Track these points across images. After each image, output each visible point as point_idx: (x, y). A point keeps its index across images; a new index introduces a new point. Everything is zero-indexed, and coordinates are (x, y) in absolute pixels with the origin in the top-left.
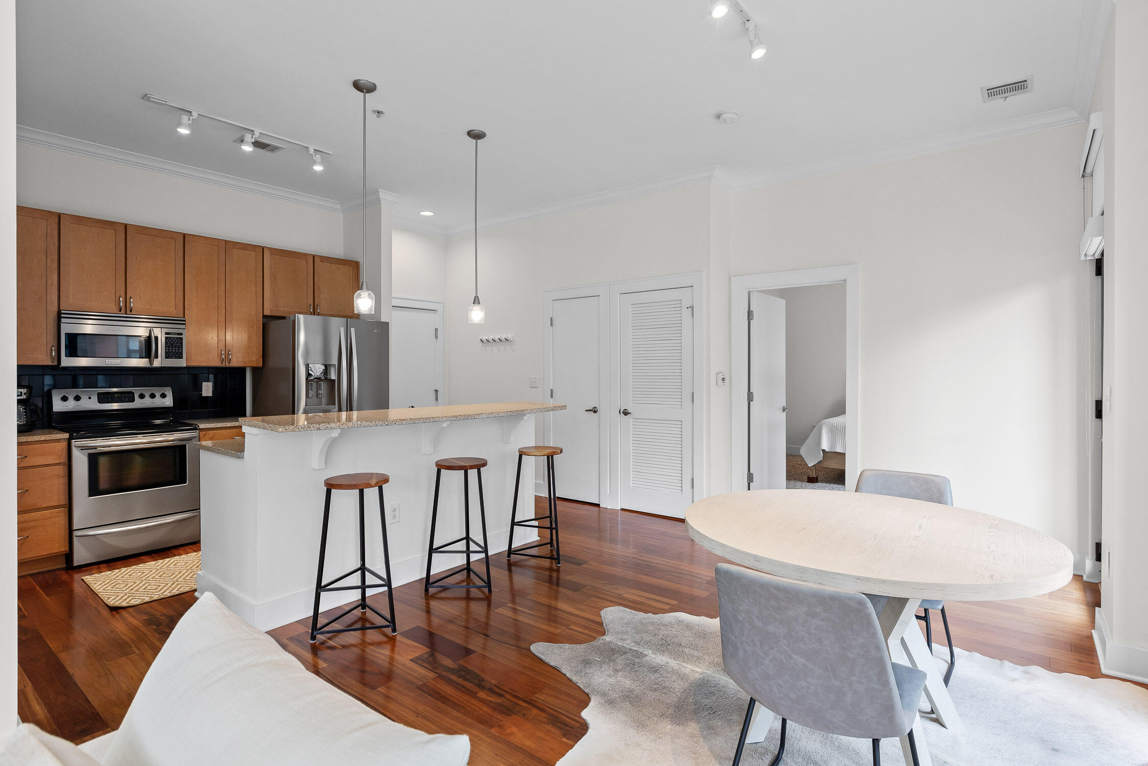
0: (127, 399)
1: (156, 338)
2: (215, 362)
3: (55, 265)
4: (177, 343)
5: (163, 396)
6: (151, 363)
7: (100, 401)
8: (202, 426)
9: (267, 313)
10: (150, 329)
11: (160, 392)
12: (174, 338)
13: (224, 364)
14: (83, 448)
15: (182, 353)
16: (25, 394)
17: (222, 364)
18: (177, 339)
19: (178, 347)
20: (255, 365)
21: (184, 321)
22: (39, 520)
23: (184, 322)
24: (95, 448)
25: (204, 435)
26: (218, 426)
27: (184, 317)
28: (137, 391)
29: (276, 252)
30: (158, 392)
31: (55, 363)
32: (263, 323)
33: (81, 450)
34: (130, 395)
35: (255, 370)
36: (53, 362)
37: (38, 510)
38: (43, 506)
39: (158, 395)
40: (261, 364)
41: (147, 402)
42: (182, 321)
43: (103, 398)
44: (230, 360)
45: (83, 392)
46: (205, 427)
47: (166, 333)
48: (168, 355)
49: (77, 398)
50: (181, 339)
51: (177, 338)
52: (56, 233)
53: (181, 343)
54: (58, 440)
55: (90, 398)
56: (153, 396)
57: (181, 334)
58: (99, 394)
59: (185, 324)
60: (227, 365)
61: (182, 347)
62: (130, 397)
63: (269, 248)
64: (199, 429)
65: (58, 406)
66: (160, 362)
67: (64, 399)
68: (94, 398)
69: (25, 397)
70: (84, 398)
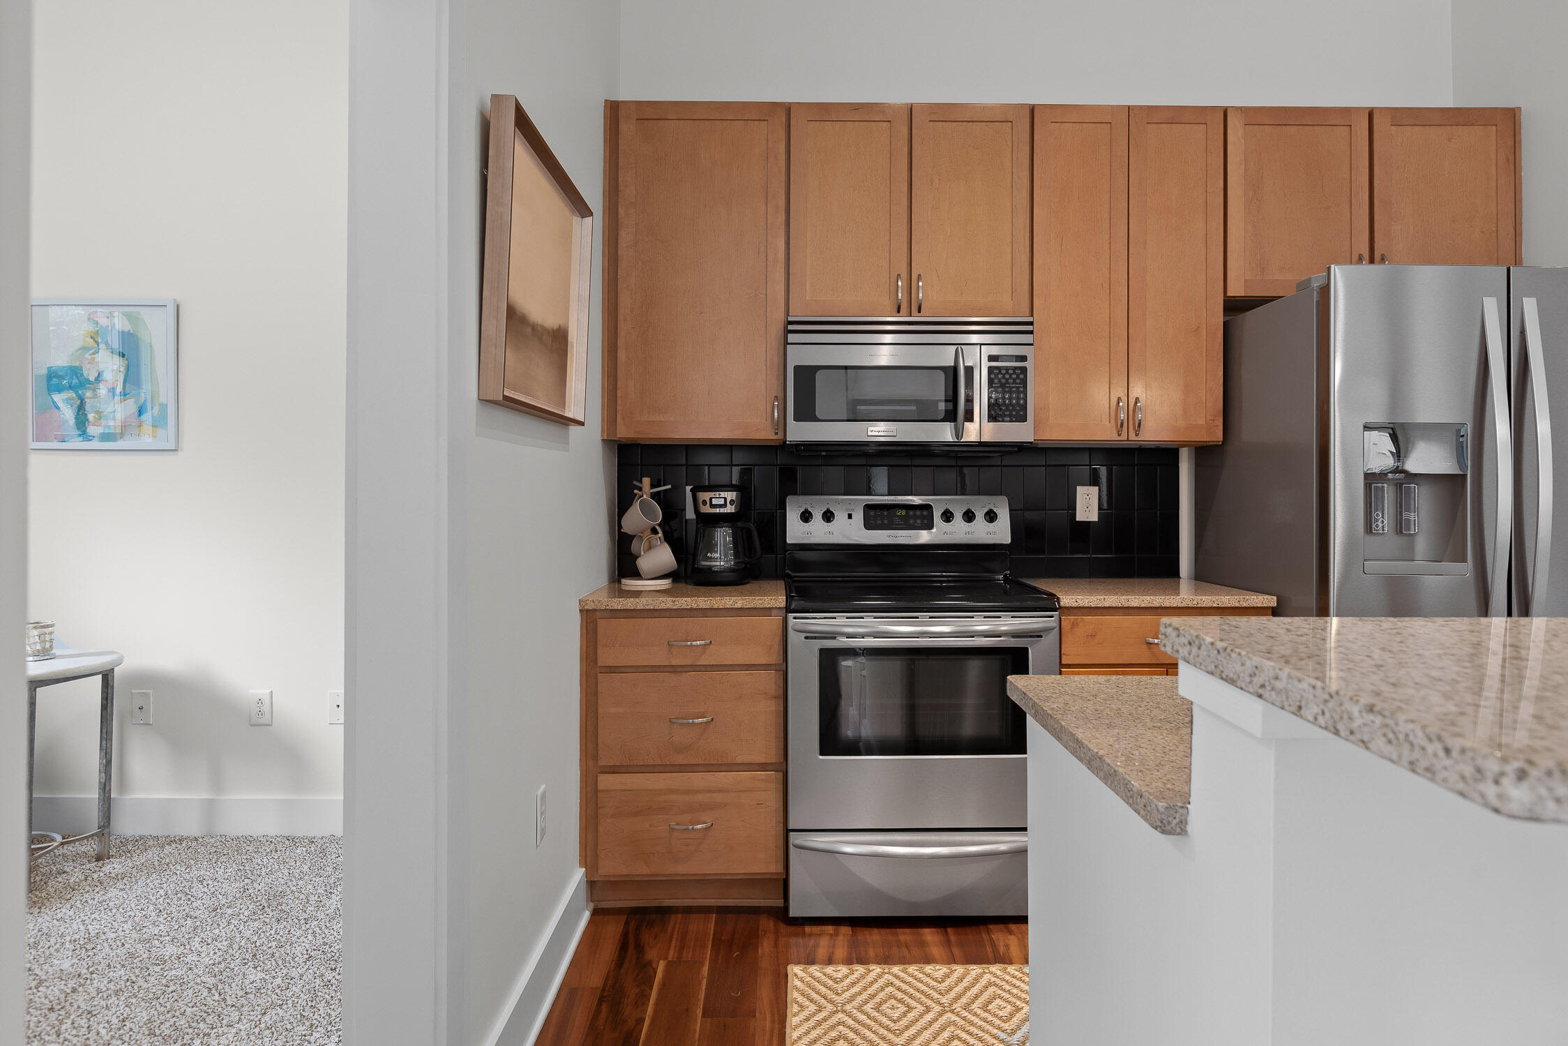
0: (919, 521)
1: (969, 371)
2: (1104, 432)
3: (781, 218)
4: (1014, 382)
5: (991, 517)
6: (959, 432)
7: (869, 525)
8: (1068, 599)
9: (1236, 290)
10: (957, 349)
11: (984, 507)
12: (1007, 369)
13: (1124, 437)
14: (812, 636)
15: (1024, 408)
16: (732, 502)
17: (1119, 435)
18: (1014, 373)
19: (1018, 392)
20: (1203, 437)
21: (1031, 323)
22: (728, 791)
23: (1029, 328)
24: (832, 636)
25: (1074, 625)
26: (1107, 604)
27: (1032, 316)
28: (939, 504)
29: (1259, 117)
30: (980, 506)
31: (780, 436)
32: (1224, 323)
33: (806, 638)
34: (925, 513)
35: (1204, 453)
36: (776, 434)
37: (731, 767)
38: (739, 760)
39: (958, 516)
40: (1218, 436)
41: (956, 532)
42: (1025, 327)
43: (874, 518)
44: (1139, 426)
45: (838, 502)
46: (1075, 605)
47: (992, 358)
48: (996, 413)
49: (828, 516)
50: (1024, 370)
51: (1016, 368)
52: (782, 147)
53: (1024, 382)
54: (766, 611)
55: (850, 516)
56: (969, 516)
57: (1023, 358)
58: (868, 507)
59: (1031, 332)
60: (1133, 437)
61: (1025, 393)
62: (923, 517)
63: (1241, 108)
64: (1060, 608)
65: (796, 531)
66: (977, 430)
67: (806, 517)
68: (859, 516)
69: (730, 509)
70: (840, 516)
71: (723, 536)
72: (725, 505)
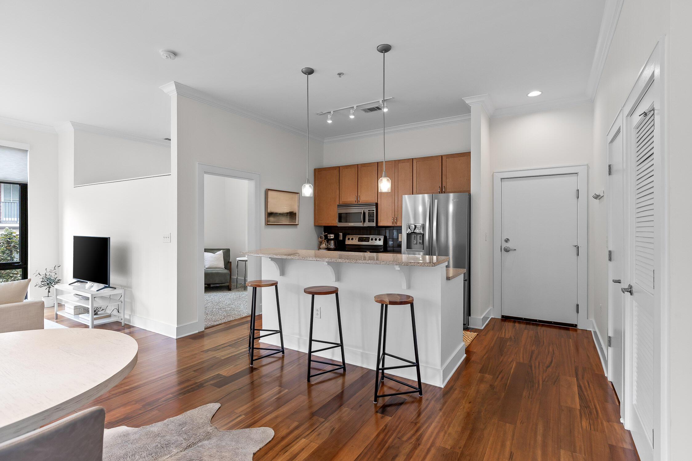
1: (365, 213)
2: (390, 224)
3: (338, 187)
4: (372, 215)
5: (380, 240)
6: (363, 224)
10: (363, 209)
15: (374, 220)
16: (333, 236)
17: (393, 224)
28: (371, 237)
29: (420, 159)
30: (378, 237)
39: (378, 239)
41: (373, 242)
43: (360, 240)
44: (396, 222)
45: (354, 236)
47: (369, 211)
48: (369, 221)
49: (352, 240)
50: (374, 213)
51: (372, 212)
52: (338, 174)
55: (356, 239)
56: (376, 240)
58: (359, 238)
60: (395, 225)
61: (374, 217)
62: (367, 240)
65: (348, 242)
66: (367, 224)
67: (349, 239)
68: (357, 239)
69: (333, 238)
70: (354, 239)
71: (332, 242)
72: (331, 237)
